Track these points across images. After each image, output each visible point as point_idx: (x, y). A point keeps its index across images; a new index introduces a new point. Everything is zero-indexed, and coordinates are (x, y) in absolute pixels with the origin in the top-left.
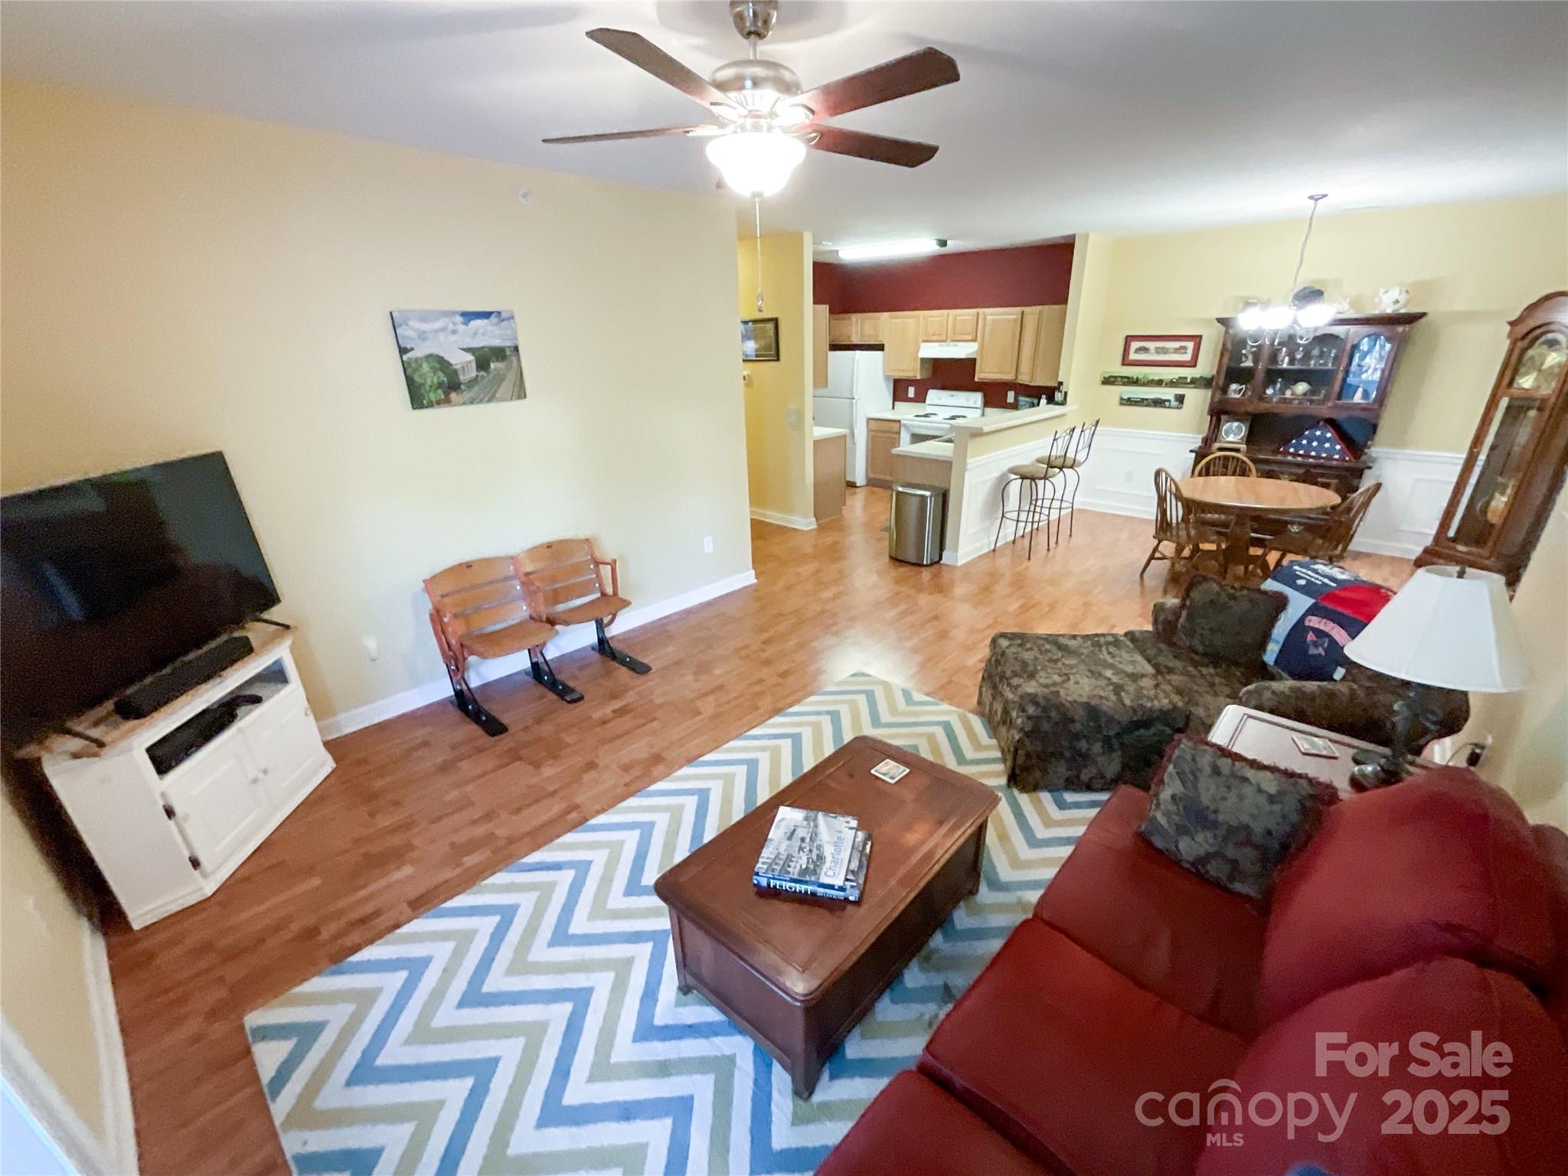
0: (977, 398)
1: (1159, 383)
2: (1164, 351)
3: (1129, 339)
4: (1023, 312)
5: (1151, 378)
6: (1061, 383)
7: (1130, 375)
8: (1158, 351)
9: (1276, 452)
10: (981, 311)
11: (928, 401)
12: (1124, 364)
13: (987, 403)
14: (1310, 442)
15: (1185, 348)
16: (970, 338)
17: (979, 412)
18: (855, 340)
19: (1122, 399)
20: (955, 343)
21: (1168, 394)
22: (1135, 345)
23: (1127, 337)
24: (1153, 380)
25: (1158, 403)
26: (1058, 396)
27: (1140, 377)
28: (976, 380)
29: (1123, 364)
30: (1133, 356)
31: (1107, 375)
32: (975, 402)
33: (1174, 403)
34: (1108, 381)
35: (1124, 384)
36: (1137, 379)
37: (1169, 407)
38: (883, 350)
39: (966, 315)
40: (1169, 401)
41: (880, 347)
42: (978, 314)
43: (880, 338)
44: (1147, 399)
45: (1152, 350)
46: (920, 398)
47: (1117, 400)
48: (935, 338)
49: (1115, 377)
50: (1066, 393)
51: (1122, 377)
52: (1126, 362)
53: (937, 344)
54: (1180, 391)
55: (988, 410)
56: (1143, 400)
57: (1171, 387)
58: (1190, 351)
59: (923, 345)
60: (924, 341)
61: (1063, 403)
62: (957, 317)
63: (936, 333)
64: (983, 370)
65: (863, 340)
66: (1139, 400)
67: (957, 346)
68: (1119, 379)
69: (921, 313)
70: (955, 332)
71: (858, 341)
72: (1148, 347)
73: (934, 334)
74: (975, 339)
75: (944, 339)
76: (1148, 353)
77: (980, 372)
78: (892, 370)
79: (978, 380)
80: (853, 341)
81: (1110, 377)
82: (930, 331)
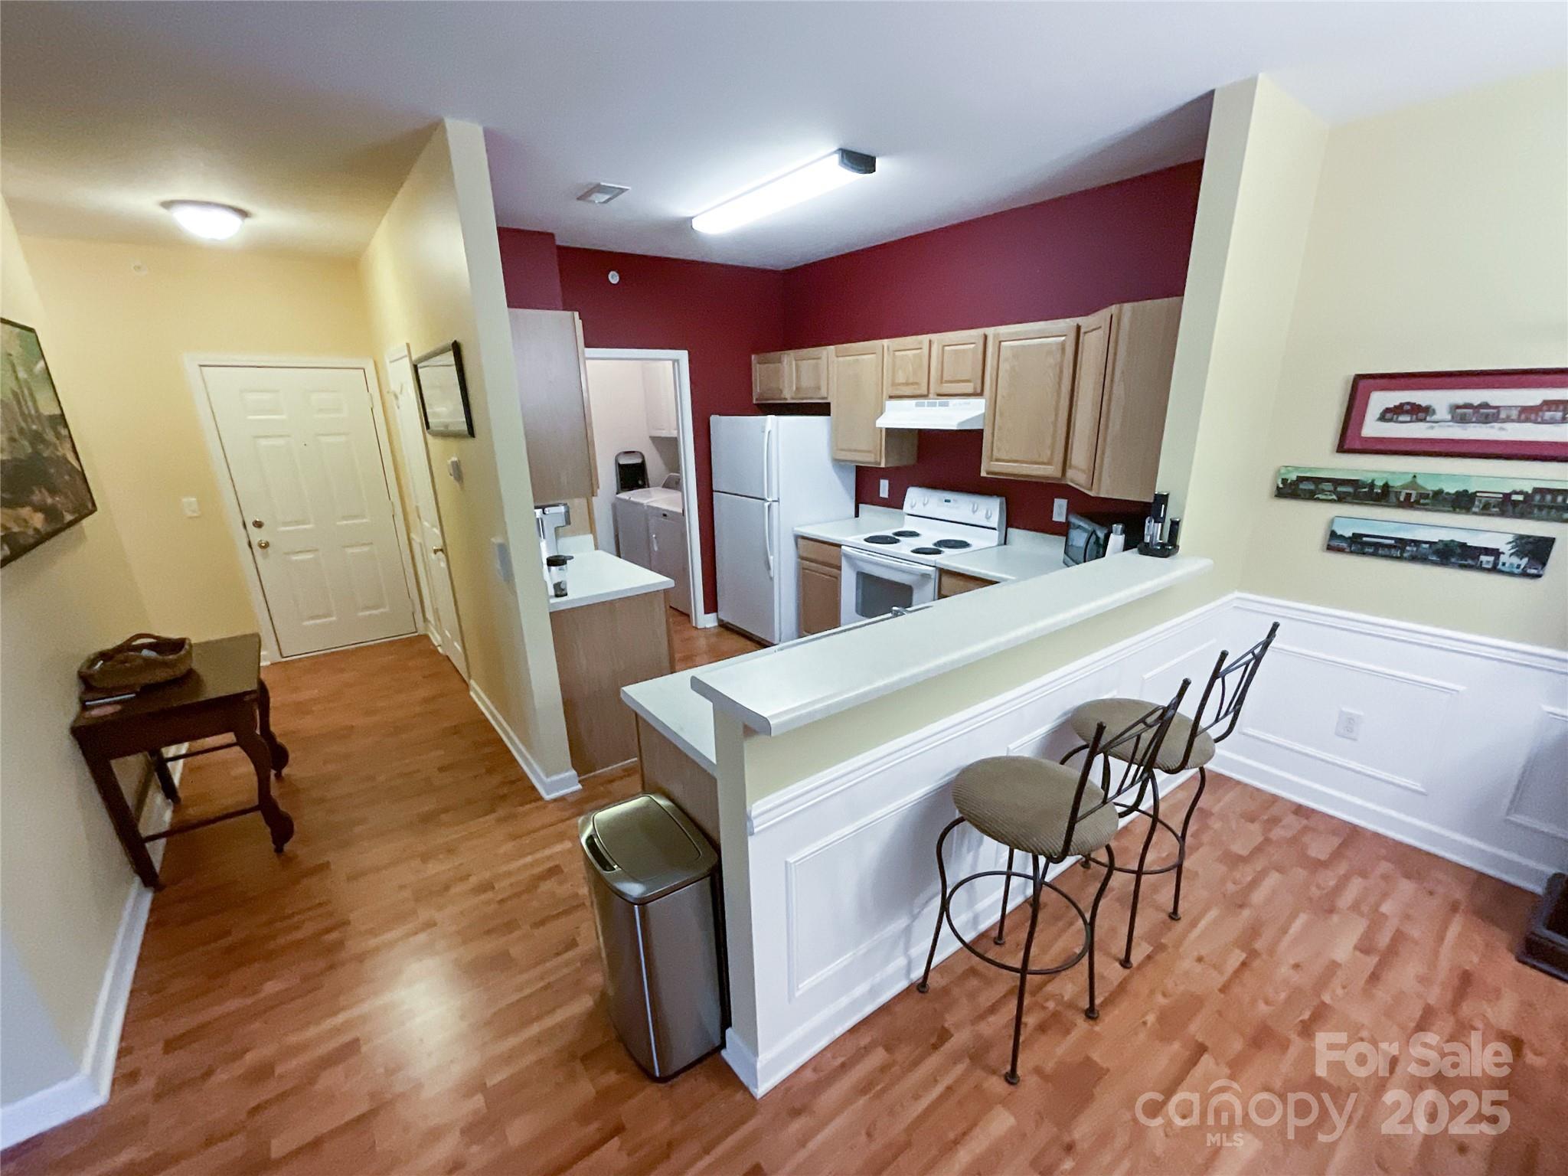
0: (990, 510)
1: (1463, 502)
2: (1479, 413)
3: (1364, 384)
4: (1079, 328)
5: (1431, 486)
6: (1162, 499)
7: (1366, 478)
8: (1461, 414)
10: (990, 331)
11: (907, 508)
12: (1342, 448)
13: (1012, 519)
15: (1558, 405)
16: (969, 388)
17: (994, 537)
18: (789, 396)
19: (1333, 535)
20: (944, 400)
21: (1490, 532)
22: (1380, 400)
23: (1359, 378)
24: (1438, 494)
25: (1456, 555)
26: (1153, 531)
27: (1396, 483)
28: (983, 474)
29: (1342, 450)
30: (1372, 428)
31: (1293, 477)
32: (988, 518)
33: (1513, 560)
34: (1293, 489)
35: (1341, 499)
36: (1386, 486)
37: (1494, 570)
38: (828, 414)
39: (961, 342)
40: (1496, 553)
41: (821, 409)
42: (986, 337)
43: (823, 393)
44: (1417, 543)
45: (1442, 413)
46: (895, 502)
47: (1320, 536)
48: (908, 391)
49: (1318, 481)
50: (1175, 525)
51: (1338, 481)
52: (1349, 441)
53: (913, 402)
54: (1533, 527)
55: (1015, 533)
56: (1403, 542)
57: (1501, 515)
59: (890, 405)
60: (891, 397)
61: (1167, 548)
62: (946, 348)
63: (911, 381)
64: (996, 454)
65: (800, 396)
66: (1392, 542)
67: (946, 405)
68: (1328, 486)
69: (886, 342)
70: (945, 379)
71: (793, 399)
72: (1424, 404)
73: (907, 384)
74: (979, 391)
75: (924, 391)
76: (1424, 420)
77: (991, 459)
78: (842, 450)
79: (988, 473)
80: (786, 399)
81: (1301, 479)
82: (901, 378)
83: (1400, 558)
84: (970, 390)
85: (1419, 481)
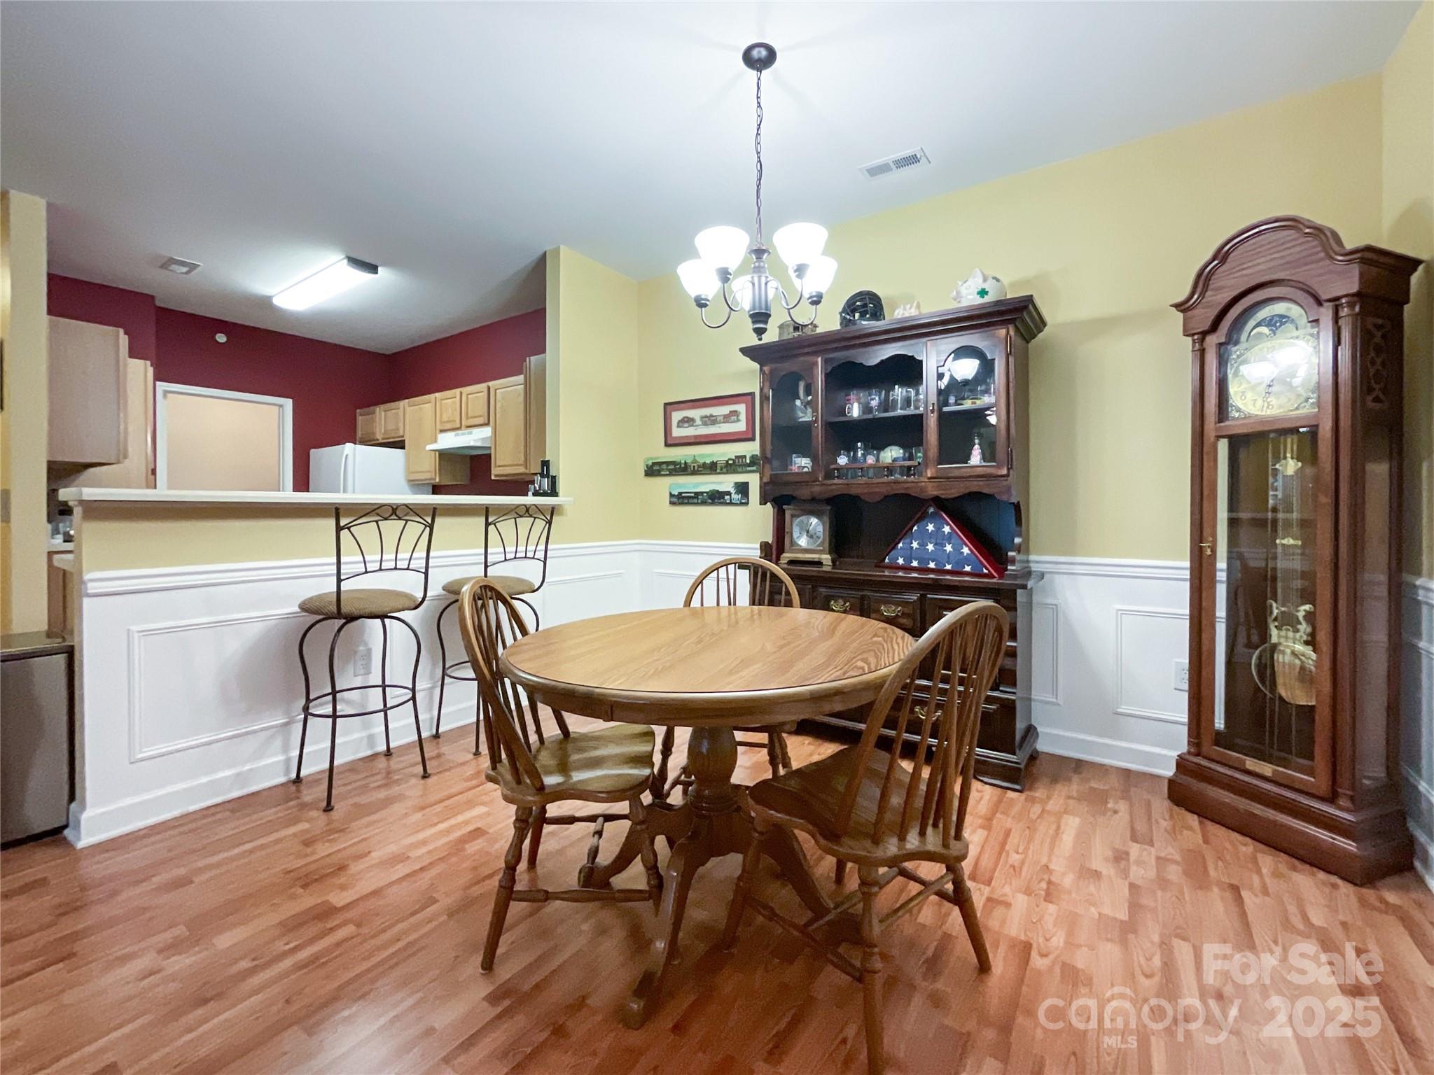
1: (712, 468)
2: (710, 420)
3: (669, 407)
5: (701, 461)
7: (676, 460)
8: (705, 421)
9: (880, 565)
10: (491, 384)
14: (923, 545)
15: (735, 413)
16: (480, 421)
18: (380, 437)
19: (671, 495)
20: (468, 430)
21: (725, 483)
22: (677, 416)
23: (666, 404)
24: (704, 465)
25: (716, 498)
27: (689, 461)
28: (493, 478)
29: (667, 445)
30: (677, 432)
31: (650, 463)
33: (736, 497)
34: (653, 470)
35: (671, 474)
36: (686, 464)
37: (731, 503)
38: (403, 448)
39: (474, 394)
40: (729, 493)
41: (400, 445)
42: (489, 388)
43: (401, 432)
44: (702, 493)
45: (698, 421)
47: (666, 498)
48: (448, 426)
49: (660, 464)
51: (668, 463)
52: (669, 440)
53: (453, 433)
54: (741, 478)
56: (697, 494)
57: (727, 473)
58: (743, 417)
59: (440, 436)
60: (442, 431)
62: (470, 396)
63: (451, 419)
64: (498, 463)
65: (387, 436)
66: (693, 495)
67: (471, 433)
68: (664, 466)
69: (437, 395)
70: (469, 415)
71: (383, 439)
72: (691, 416)
73: (448, 422)
74: (486, 422)
75: (458, 426)
76: (692, 426)
77: (496, 467)
78: (413, 472)
79: (496, 476)
80: (378, 440)
81: (654, 464)
82: (445, 418)
83: (697, 504)
84: (482, 422)
85: (697, 459)
